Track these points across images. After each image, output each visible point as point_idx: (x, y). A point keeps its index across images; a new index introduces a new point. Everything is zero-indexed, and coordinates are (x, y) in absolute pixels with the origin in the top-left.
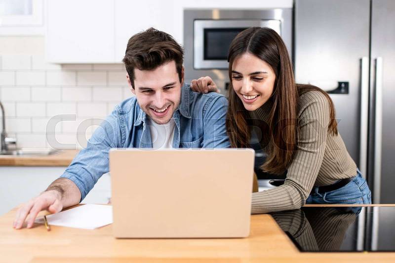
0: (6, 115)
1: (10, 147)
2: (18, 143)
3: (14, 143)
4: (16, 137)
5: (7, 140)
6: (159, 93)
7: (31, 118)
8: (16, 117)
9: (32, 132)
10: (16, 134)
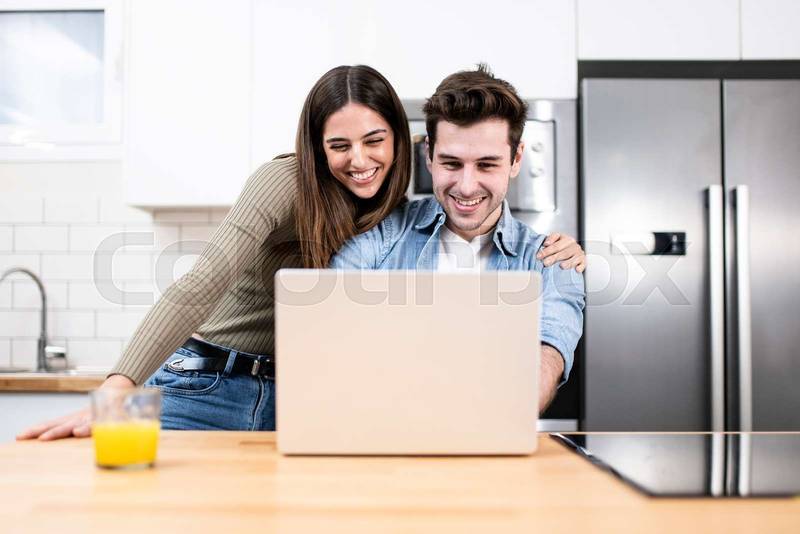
0: (49, 305)
1: (55, 363)
2: (70, 356)
3: (62, 356)
4: (67, 346)
5: (49, 350)
6: (469, 169)
7: (96, 312)
8: (68, 308)
9: (95, 337)
10: (67, 340)
